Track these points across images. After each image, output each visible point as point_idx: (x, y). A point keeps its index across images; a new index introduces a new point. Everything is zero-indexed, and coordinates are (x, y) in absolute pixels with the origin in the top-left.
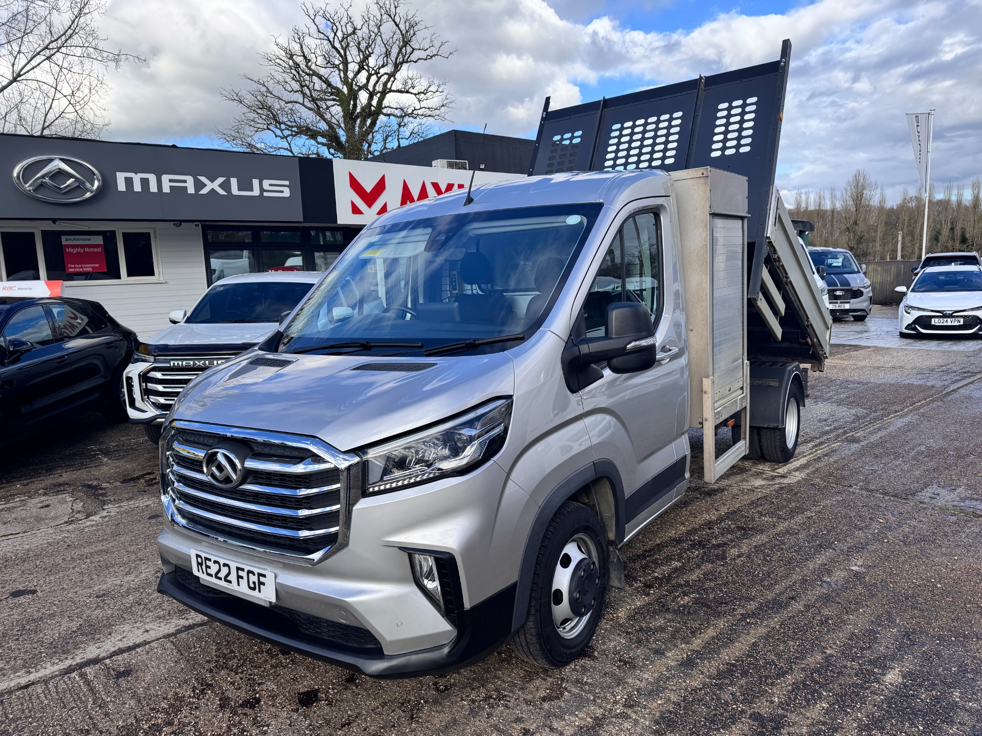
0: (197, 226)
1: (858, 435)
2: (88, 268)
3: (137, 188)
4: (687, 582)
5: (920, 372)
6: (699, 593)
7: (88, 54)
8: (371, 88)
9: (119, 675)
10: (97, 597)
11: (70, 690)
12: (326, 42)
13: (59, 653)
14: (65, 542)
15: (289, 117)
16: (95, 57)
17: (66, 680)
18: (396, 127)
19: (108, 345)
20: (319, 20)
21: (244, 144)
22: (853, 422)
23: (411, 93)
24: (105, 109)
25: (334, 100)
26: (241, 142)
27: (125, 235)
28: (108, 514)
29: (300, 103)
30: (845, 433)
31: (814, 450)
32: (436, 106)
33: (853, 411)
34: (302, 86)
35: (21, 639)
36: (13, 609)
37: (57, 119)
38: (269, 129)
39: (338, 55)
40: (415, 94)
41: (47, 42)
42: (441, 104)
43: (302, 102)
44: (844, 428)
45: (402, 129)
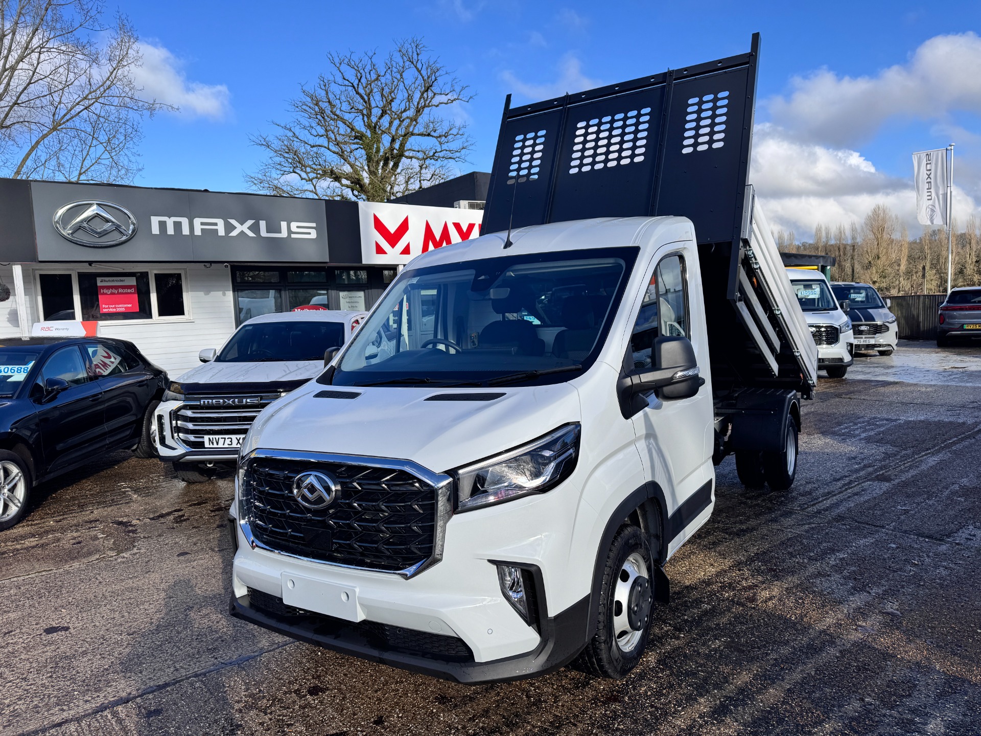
0: (226, 266)
1: (889, 473)
2: (121, 308)
3: (171, 231)
4: (718, 625)
5: (951, 408)
6: (730, 637)
7: (124, 104)
8: (393, 131)
9: (150, 714)
10: (129, 634)
11: (103, 728)
12: (350, 88)
13: (91, 691)
14: (97, 579)
15: (315, 161)
16: (131, 107)
17: (99, 718)
18: (418, 169)
19: (140, 384)
20: (344, 68)
21: (271, 186)
22: (884, 459)
23: (432, 136)
24: (139, 155)
25: (357, 143)
26: (267, 185)
27: (158, 277)
28: (138, 551)
29: (325, 147)
30: (876, 471)
31: (844, 489)
32: (457, 148)
33: (882, 449)
34: (326, 131)
35: (54, 676)
36: (46, 646)
37: (93, 164)
38: (295, 172)
39: (362, 101)
40: (437, 137)
41: (87, 92)
42: (461, 147)
43: (327, 146)
44: (874, 466)
45: (423, 171)
